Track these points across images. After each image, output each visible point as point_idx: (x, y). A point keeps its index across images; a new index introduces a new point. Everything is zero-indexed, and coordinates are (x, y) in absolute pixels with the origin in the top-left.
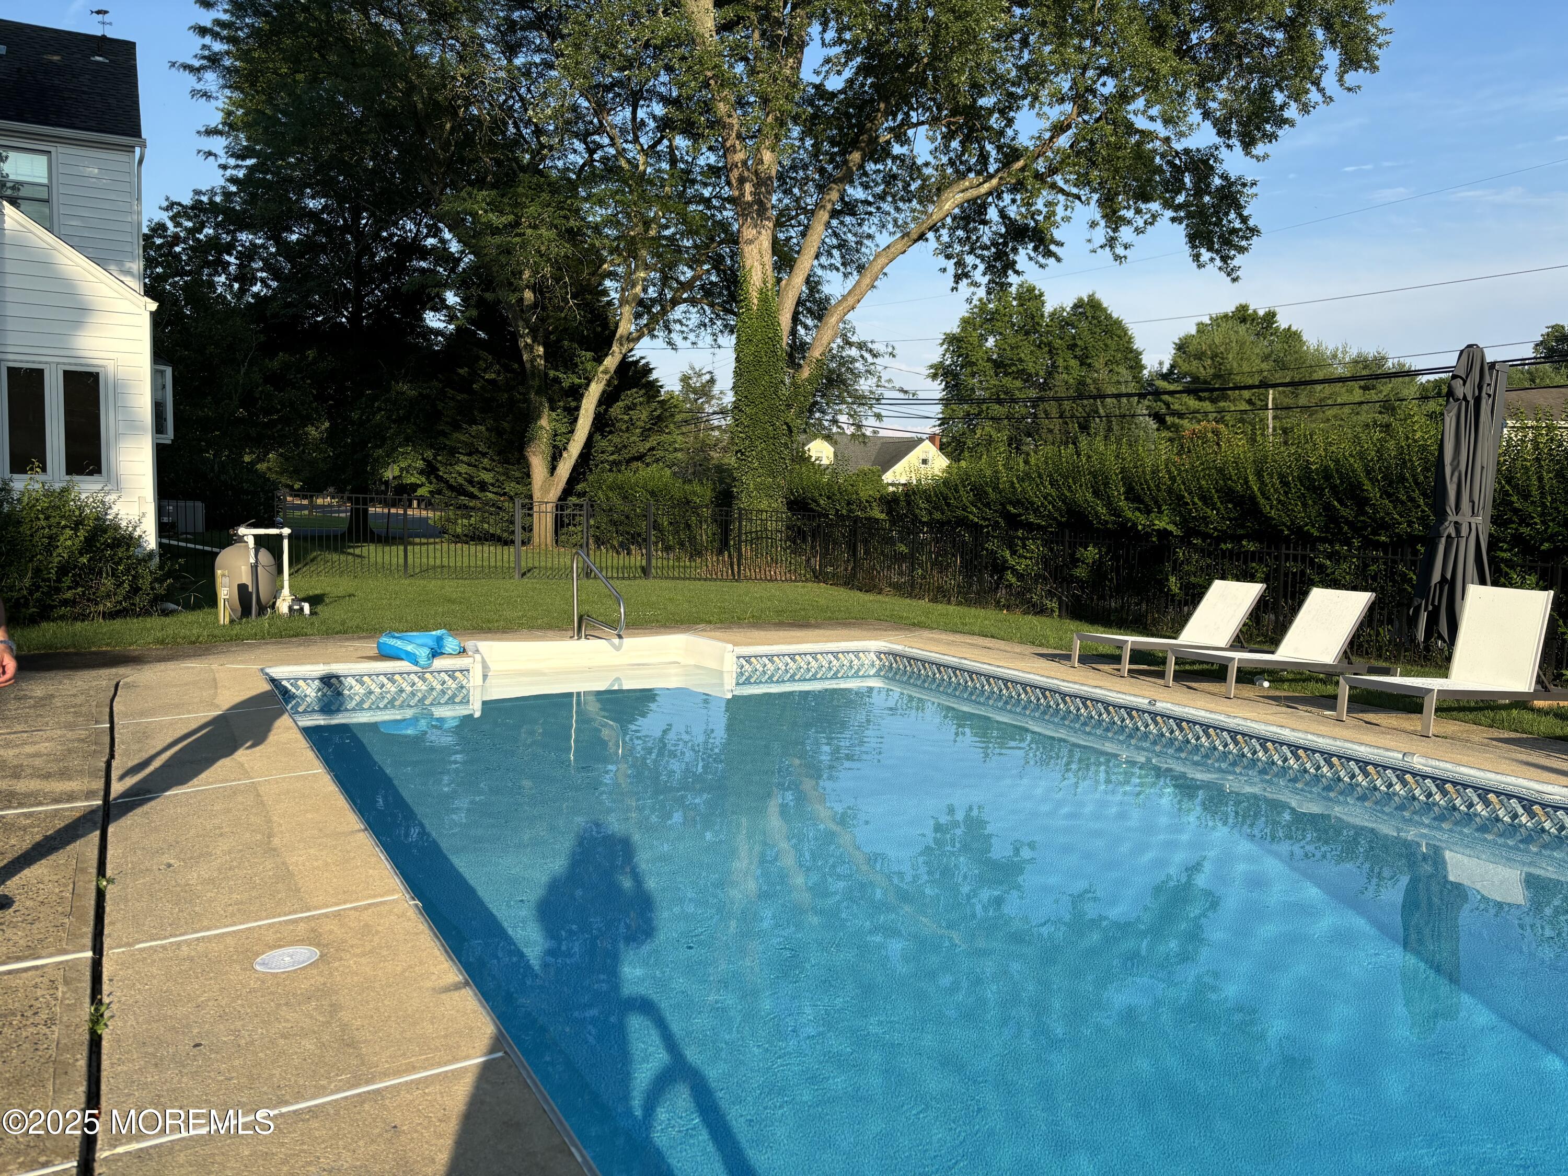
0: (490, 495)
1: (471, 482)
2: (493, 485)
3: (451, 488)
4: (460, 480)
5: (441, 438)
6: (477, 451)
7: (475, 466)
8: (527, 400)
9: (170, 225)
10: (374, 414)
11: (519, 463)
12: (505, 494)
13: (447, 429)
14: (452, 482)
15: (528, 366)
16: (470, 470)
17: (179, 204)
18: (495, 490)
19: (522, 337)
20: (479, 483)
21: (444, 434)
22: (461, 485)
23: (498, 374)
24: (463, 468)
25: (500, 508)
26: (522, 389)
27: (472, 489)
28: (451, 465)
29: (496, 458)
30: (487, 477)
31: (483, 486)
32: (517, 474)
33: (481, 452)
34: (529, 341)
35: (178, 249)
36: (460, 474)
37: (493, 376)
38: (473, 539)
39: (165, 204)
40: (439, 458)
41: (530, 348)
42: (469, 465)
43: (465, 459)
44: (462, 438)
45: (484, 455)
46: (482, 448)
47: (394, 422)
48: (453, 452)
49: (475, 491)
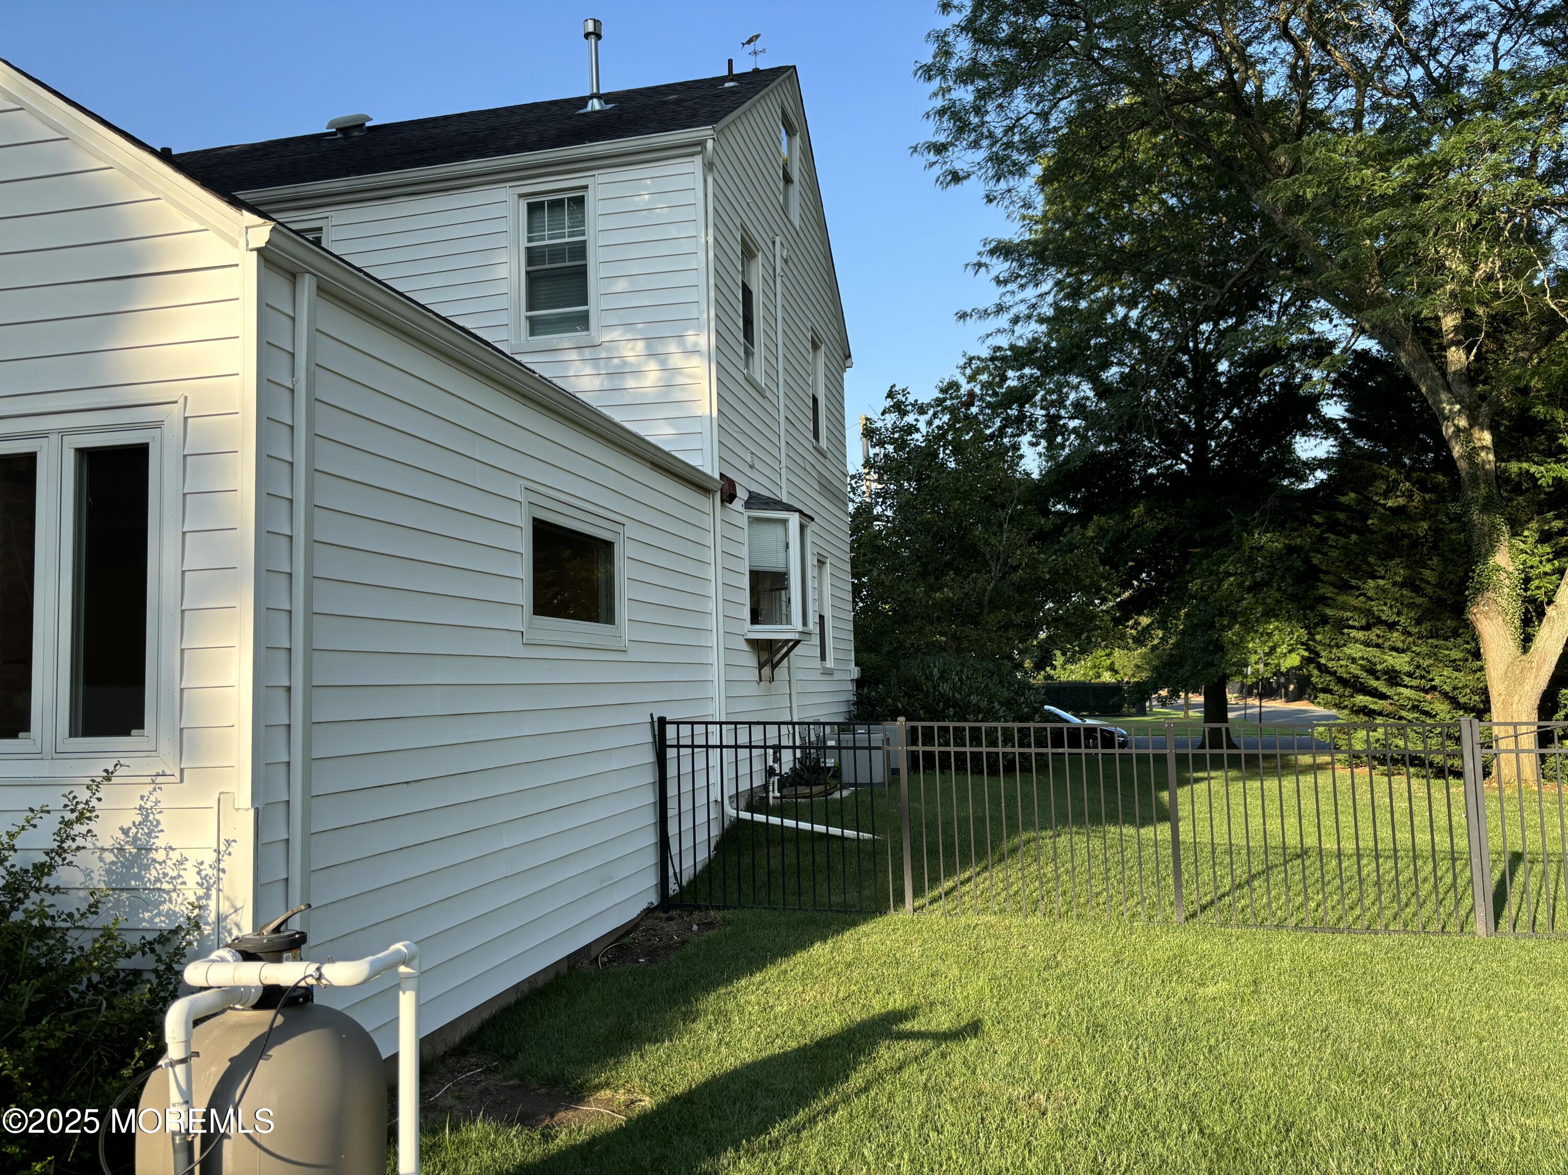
0: (1406, 692)
1: (1372, 672)
2: (1410, 675)
3: (1341, 681)
4: (1355, 669)
5: (1320, 607)
6: (1380, 622)
7: (1378, 646)
8: (1466, 526)
9: (963, 381)
10: (1220, 582)
11: (1456, 635)
12: (1434, 688)
13: (1328, 591)
14: (1341, 672)
15: (1462, 465)
16: (1372, 652)
17: (979, 358)
18: (1415, 683)
19: (1447, 419)
20: (1386, 672)
21: (1323, 600)
22: (1356, 677)
23: (1410, 497)
24: (1356, 650)
25: (1426, 713)
26: (1454, 508)
27: (1374, 683)
28: (1338, 647)
29: (1414, 630)
30: (1401, 662)
31: (1393, 678)
32: (1456, 654)
33: (1385, 623)
34: (1463, 422)
35: (974, 410)
36: (1354, 661)
37: (1402, 501)
38: (1383, 762)
39: (963, 361)
40: (1318, 637)
41: (1465, 434)
42: (1367, 644)
43: (1360, 635)
44: (1354, 602)
45: (1392, 626)
46: (1387, 614)
47: (1250, 589)
48: (1341, 625)
49: (1381, 686)
